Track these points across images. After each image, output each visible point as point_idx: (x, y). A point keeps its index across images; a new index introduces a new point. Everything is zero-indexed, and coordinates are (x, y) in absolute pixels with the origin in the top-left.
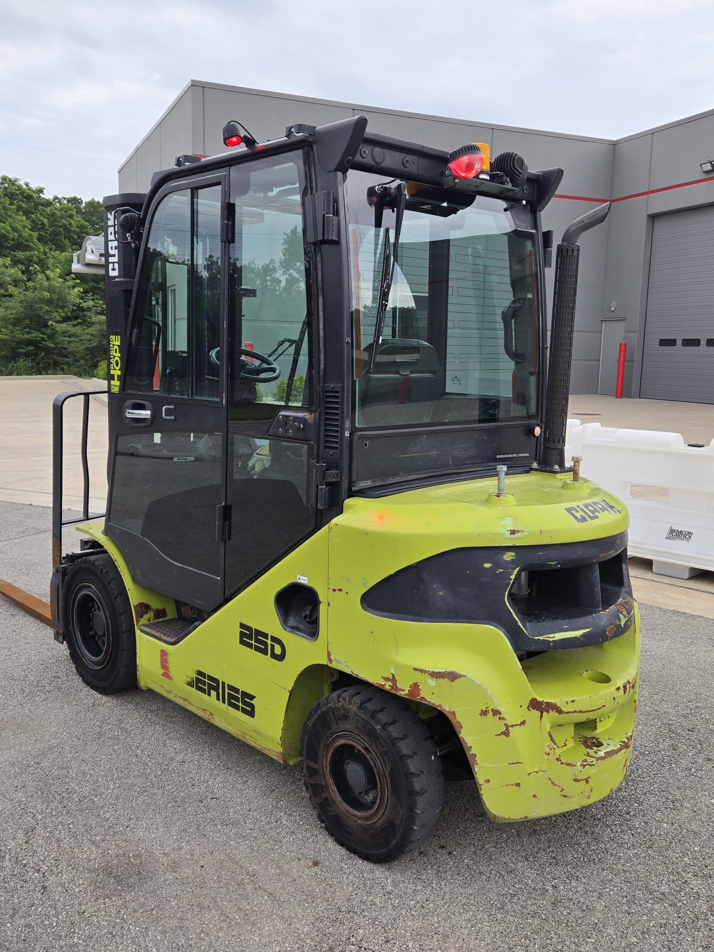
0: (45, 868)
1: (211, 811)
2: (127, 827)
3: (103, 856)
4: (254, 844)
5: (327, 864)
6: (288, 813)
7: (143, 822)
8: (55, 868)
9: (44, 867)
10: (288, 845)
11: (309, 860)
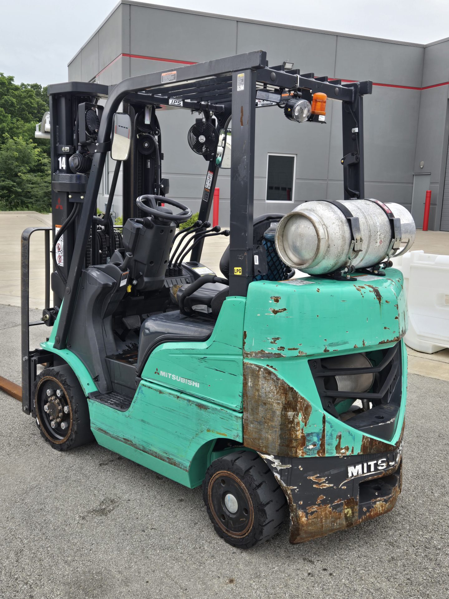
0: (32, 581)
1: (151, 538)
2: (91, 550)
3: (74, 573)
4: (185, 565)
5: (240, 581)
6: (209, 541)
7: (102, 547)
8: (39, 582)
9: (30, 580)
10: (210, 566)
11: (226, 578)
